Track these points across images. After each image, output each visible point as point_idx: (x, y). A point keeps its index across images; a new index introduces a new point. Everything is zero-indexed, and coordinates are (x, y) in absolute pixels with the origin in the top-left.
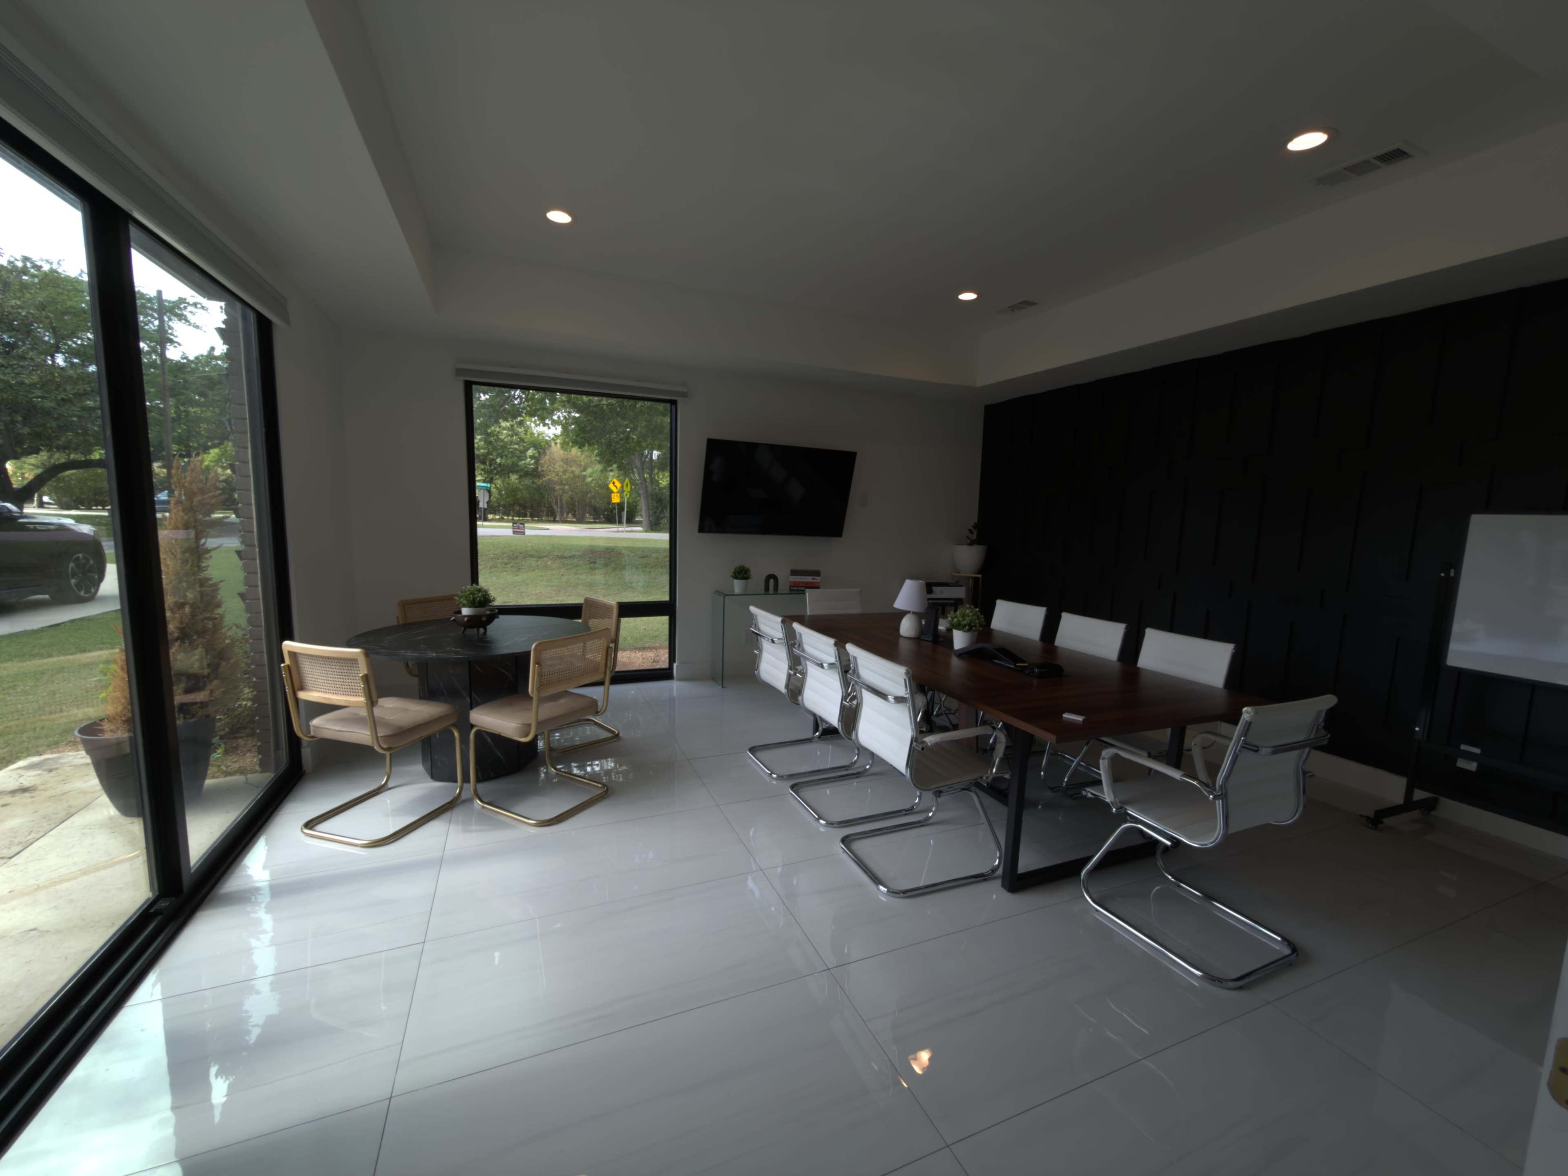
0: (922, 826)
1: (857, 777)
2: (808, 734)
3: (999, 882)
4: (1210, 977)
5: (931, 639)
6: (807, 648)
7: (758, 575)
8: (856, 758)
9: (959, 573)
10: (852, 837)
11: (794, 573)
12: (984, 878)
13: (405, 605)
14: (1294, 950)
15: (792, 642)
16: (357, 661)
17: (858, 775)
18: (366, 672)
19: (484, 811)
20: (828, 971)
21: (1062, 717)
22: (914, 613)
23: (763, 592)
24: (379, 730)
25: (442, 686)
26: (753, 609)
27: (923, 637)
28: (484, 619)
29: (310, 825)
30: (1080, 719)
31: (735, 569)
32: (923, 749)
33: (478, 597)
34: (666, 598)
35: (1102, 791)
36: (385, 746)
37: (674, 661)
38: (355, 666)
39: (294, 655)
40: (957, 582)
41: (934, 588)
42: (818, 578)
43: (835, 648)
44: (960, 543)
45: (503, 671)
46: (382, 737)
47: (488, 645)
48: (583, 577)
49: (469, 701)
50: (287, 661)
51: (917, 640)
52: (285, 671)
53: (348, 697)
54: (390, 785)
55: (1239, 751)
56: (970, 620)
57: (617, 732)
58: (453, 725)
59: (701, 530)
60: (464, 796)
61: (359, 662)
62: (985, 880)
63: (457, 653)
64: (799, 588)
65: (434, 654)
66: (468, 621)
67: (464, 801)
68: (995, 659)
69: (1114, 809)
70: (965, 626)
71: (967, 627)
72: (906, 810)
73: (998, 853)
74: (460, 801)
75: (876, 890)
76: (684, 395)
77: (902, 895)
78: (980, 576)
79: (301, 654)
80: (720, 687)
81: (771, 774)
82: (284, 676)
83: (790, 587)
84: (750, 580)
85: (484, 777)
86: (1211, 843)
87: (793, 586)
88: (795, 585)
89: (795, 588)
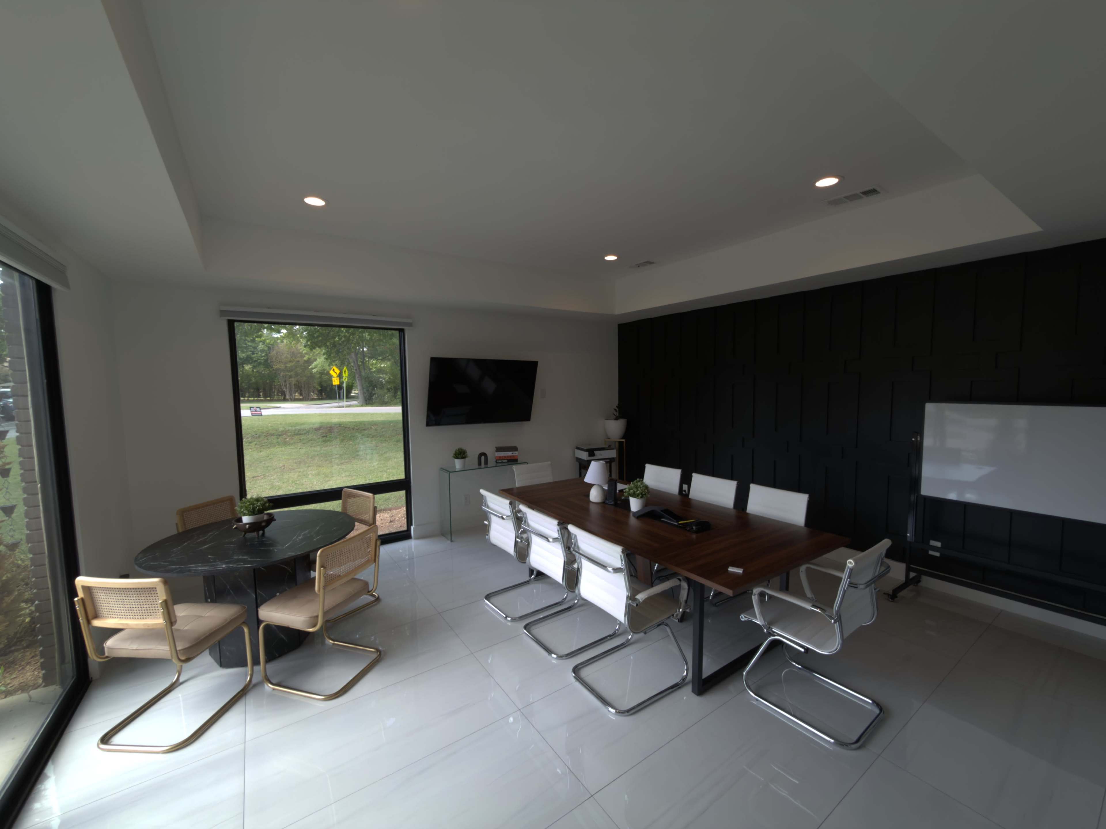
0: (625, 647)
1: (570, 610)
2: (527, 578)
3: (689, 689)
4: (840, 743)
5: (613, 503)
6: (531, 523)
7: (473, 453)
8: (566, 596)
9: (609, 439)
10: (580, 667)
11: (499, 449)
12: (679, 686)
13: (183, 513)
14: (881, 710)
16: (156, 588)
17: (569, 608)
18: (165, 598)
19: (275, 693)
20: (592, 797)
21: (728, 570)
22: (598, 485)
23: (477, 467)
24: (177, 644)
25: (228, 587)
26: (482, 491)
27: (607, 502)
28: (263, 524)
29: (106, 739)
30: (740, 571)
31: (456, 452)
32: (637, 605)
33: (257, 506)
34: (402, 476)
35: (756, 617)
36: (183, 658)
37: (411, 525)
38: (153, 593)
39: (88, 589)
40: (610, 446)
41: (596, 452)
42: (517, 452)
43: (558, 527)
44: (609, 419)
45: (283, 566)
46: (180, 650)
47: (271, 548)
48: (318, 448)
49: (254, 596)
50: (81, 594)
51: (603, 504)
52: (79, 604)
53: (145, 620)
54: (181, 680)
55: (847, 588)
56: (641, 490)
57: (377, 596)
58: (244, 623)
59: (428, 424)
60: (254, 681)
61: (157, 589)
62: (680, 688)
63: (245, 562)
64: (502, 461)
65: (224, 566)
66: (249, 527)
67: (255, 685)
68: (662, 518)
69: (765, 630)
70: (638, 495)
71: (640, 496)
72: (610, 636)
73: (685, 666)
74: (251, 686)
75: (608, 711)
76: (410, 325)
77: (626, 714)
78: (624, 440)
79: (94, 587)
80: (449, 542)
81: (506, 617)
82: (78, 608)
83: (496, 460)
84: (467, 459)
85: (270, 658)
86: (832, 652)
87: (498, 460)
88: (500, 459)
89: (500, 461)
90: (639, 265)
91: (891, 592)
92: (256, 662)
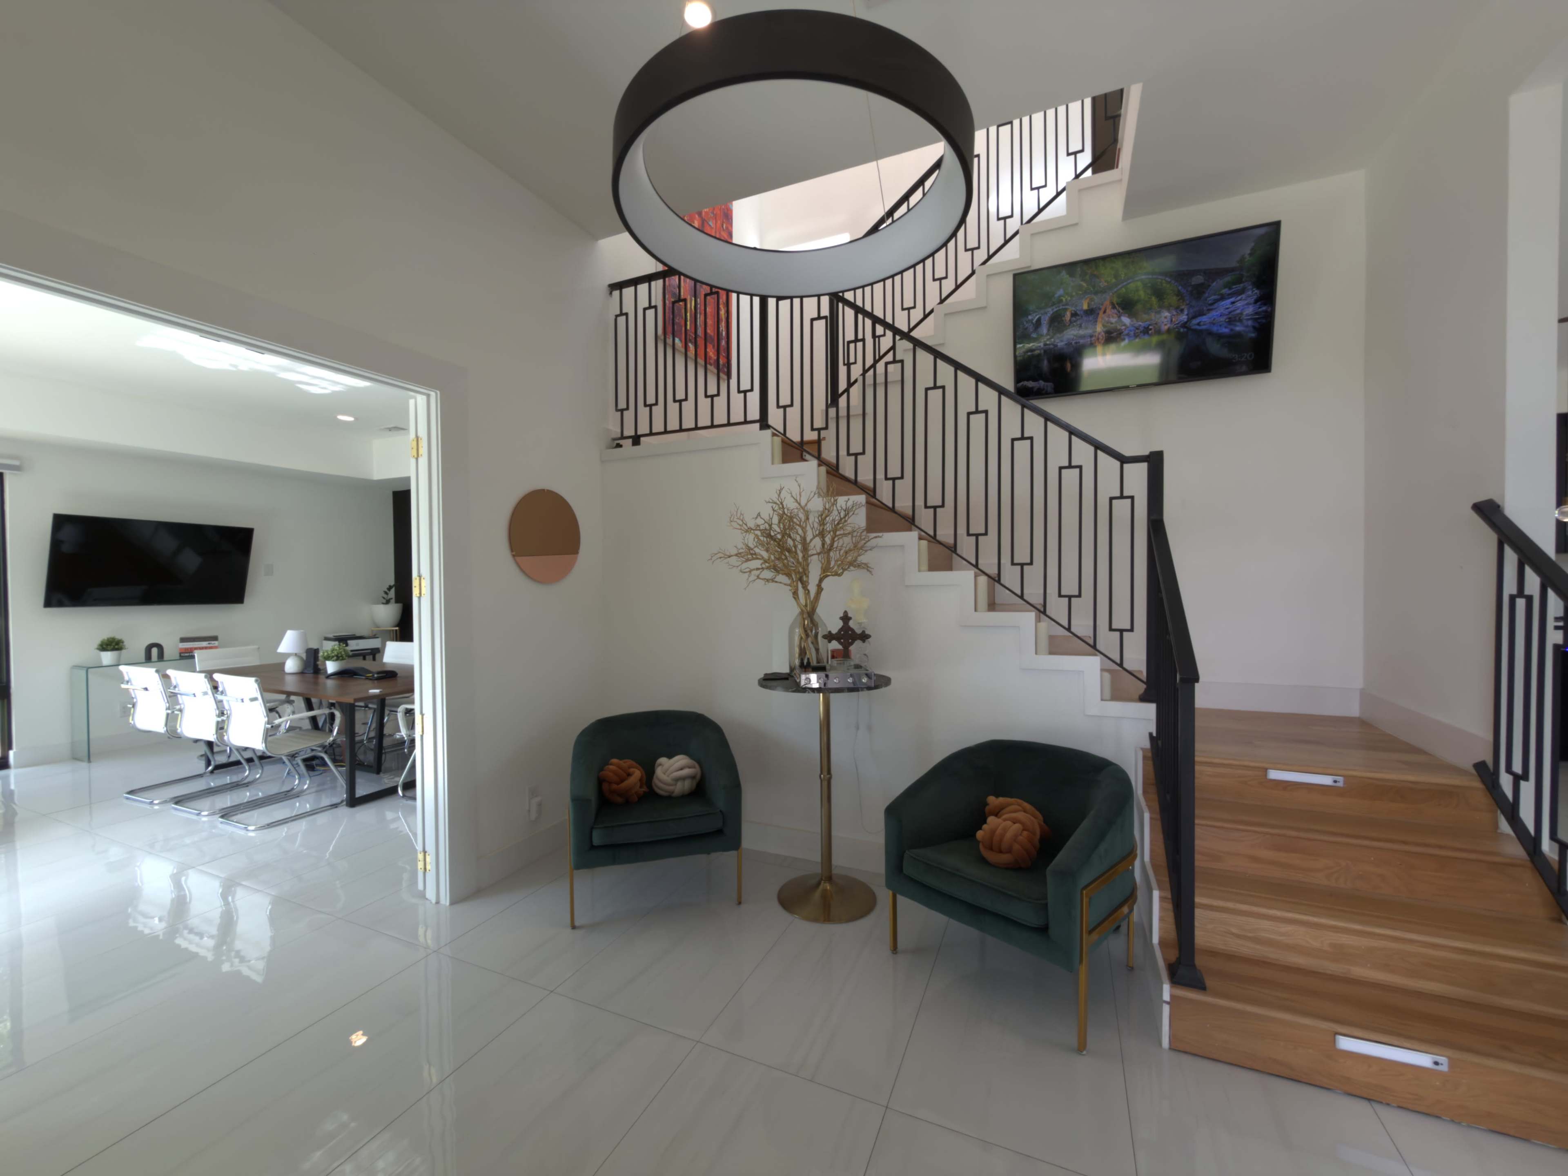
3: (341, 806)
5: (310, 670)
7: (135, 646)
11: (183, 640)
15: (168, 686)
21: (369, 692)
22: (294, 654)
23: (143, 660)
26: (122, 668)
27: (306, 671)
30: (378, 691)
31: (102, 642)
32: (275, 728)
37: (10, 747)
40: (375, 635)
41: (349, 642)
42: (212, 642)
43: (207, 679)
44: (378, 603)
51: (301, 673)
59: (48, 605)
64: (191, 653)
73: (342, 793)
76: (14, 467)
77: (266, 827)
78: (397, 628)
80: (85, 764)
81: (152, 802)
83: (180, 653)
84: (123, 651)
87: (183, 653)
88: (187, 651)
89: (186, 655)
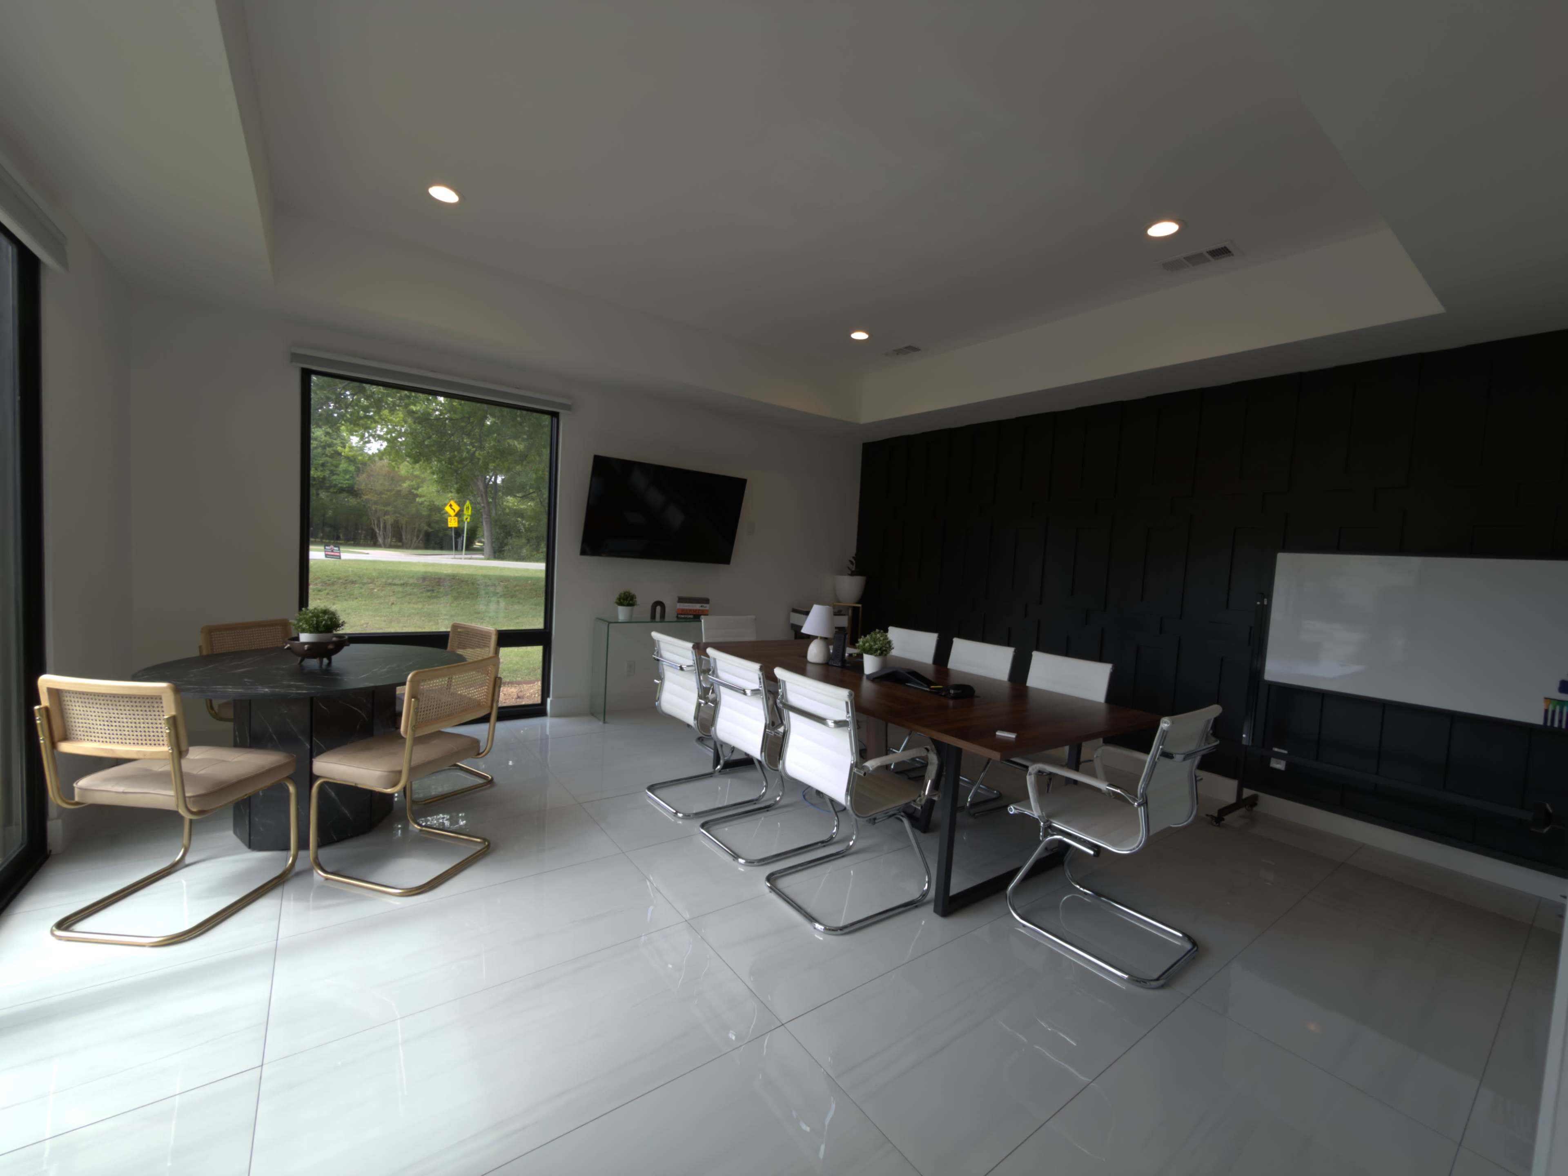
0: (843, 856)
1: (768, 811)
2: (710, 769)
3: (931, 907)
4: (1137, 980)
5: (839, 664)
7: (644, 602)
8: (764, 791)
9: (840, 602)
10: (778, 875)
11: (681, 600)
12: (915, 905)
13: (211, 632)
14: (1194, 944)
15: (704, 668)
16: (161, 699)
17: (767, 808)
18: (173, 713)
19: (329, 884)
20: (783, 1026)
21: (996, 734)
22: (821, 638)
23: (649, 619)
24: (186, 789)
25: (270, 730)
26: (655, 635)
27: (831, 663)
28: (331, 647)
29: (65, 924)
30: (1013, 736)
31: (620, 596)
32: (865, 774)
33: (324, 620)
34: (540, 624)
35: (1030, 808)
36: (194, 810)
37: (548, 696)
38: (156, 705)
39: (56, 694)
40: (840, 611)
42: (707, 605)
43: (760, 673)
44: (841, 573)
45: (356, 709)
46: (190, 797)
47: (339, 678)
48: (420, 606)
49: (309, 747)
50: (45, 701)
52: (41, 715)
53: (142, 746)
54: (188, 860)
55: (1158, 759)
56: (881, 644)
57: (490, 777)
58: (289, 778)
59: (583, 552)
60: (298, 867)
61: (164, 700)
62: (916, 907)
63: (298, 688)
64: (686, 616)
65: (267, 690)
66: (309, 649)
67: (298, 874)
68: (907, 683)
69: (1042, 823)
70: (876, 650)
71: (879, 652)
72: (822, 842)
73: (927, 877)
74: (293, 873)
75: (813, 930)
76: (568, 408)
77: (839, 932)
78: (860, 605)
79: (69, 692)
80: (601, 723)
81: (676, 813)
82: (38, 722)
83: (678, 614)
84: (635, 607)
85: (324, 841)
86: (1134, 849)
87: (680, 614)
88: (683, 613)
89: (683, 616)
90: (898, 352)
91: (1216, 815)
92: (303, 844)
